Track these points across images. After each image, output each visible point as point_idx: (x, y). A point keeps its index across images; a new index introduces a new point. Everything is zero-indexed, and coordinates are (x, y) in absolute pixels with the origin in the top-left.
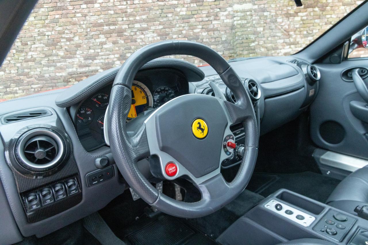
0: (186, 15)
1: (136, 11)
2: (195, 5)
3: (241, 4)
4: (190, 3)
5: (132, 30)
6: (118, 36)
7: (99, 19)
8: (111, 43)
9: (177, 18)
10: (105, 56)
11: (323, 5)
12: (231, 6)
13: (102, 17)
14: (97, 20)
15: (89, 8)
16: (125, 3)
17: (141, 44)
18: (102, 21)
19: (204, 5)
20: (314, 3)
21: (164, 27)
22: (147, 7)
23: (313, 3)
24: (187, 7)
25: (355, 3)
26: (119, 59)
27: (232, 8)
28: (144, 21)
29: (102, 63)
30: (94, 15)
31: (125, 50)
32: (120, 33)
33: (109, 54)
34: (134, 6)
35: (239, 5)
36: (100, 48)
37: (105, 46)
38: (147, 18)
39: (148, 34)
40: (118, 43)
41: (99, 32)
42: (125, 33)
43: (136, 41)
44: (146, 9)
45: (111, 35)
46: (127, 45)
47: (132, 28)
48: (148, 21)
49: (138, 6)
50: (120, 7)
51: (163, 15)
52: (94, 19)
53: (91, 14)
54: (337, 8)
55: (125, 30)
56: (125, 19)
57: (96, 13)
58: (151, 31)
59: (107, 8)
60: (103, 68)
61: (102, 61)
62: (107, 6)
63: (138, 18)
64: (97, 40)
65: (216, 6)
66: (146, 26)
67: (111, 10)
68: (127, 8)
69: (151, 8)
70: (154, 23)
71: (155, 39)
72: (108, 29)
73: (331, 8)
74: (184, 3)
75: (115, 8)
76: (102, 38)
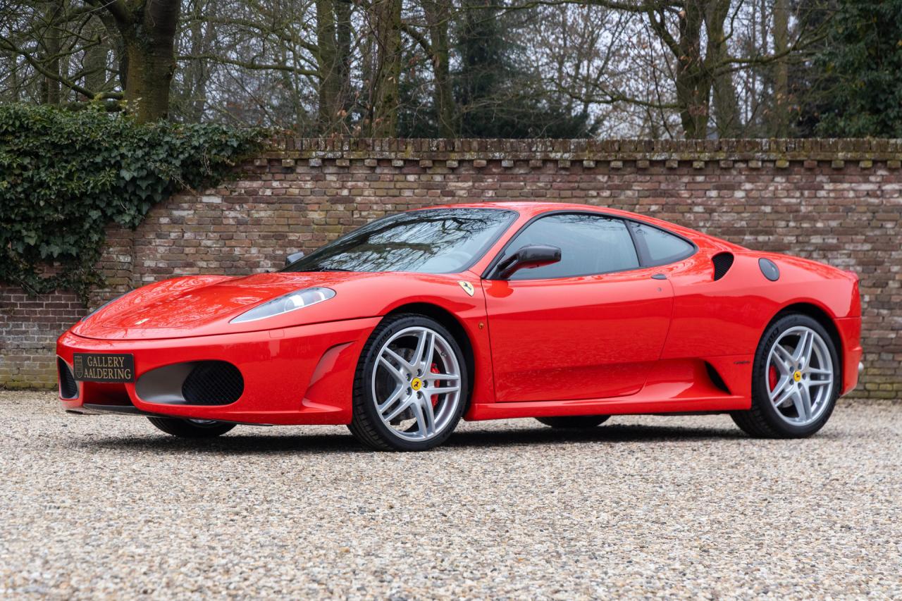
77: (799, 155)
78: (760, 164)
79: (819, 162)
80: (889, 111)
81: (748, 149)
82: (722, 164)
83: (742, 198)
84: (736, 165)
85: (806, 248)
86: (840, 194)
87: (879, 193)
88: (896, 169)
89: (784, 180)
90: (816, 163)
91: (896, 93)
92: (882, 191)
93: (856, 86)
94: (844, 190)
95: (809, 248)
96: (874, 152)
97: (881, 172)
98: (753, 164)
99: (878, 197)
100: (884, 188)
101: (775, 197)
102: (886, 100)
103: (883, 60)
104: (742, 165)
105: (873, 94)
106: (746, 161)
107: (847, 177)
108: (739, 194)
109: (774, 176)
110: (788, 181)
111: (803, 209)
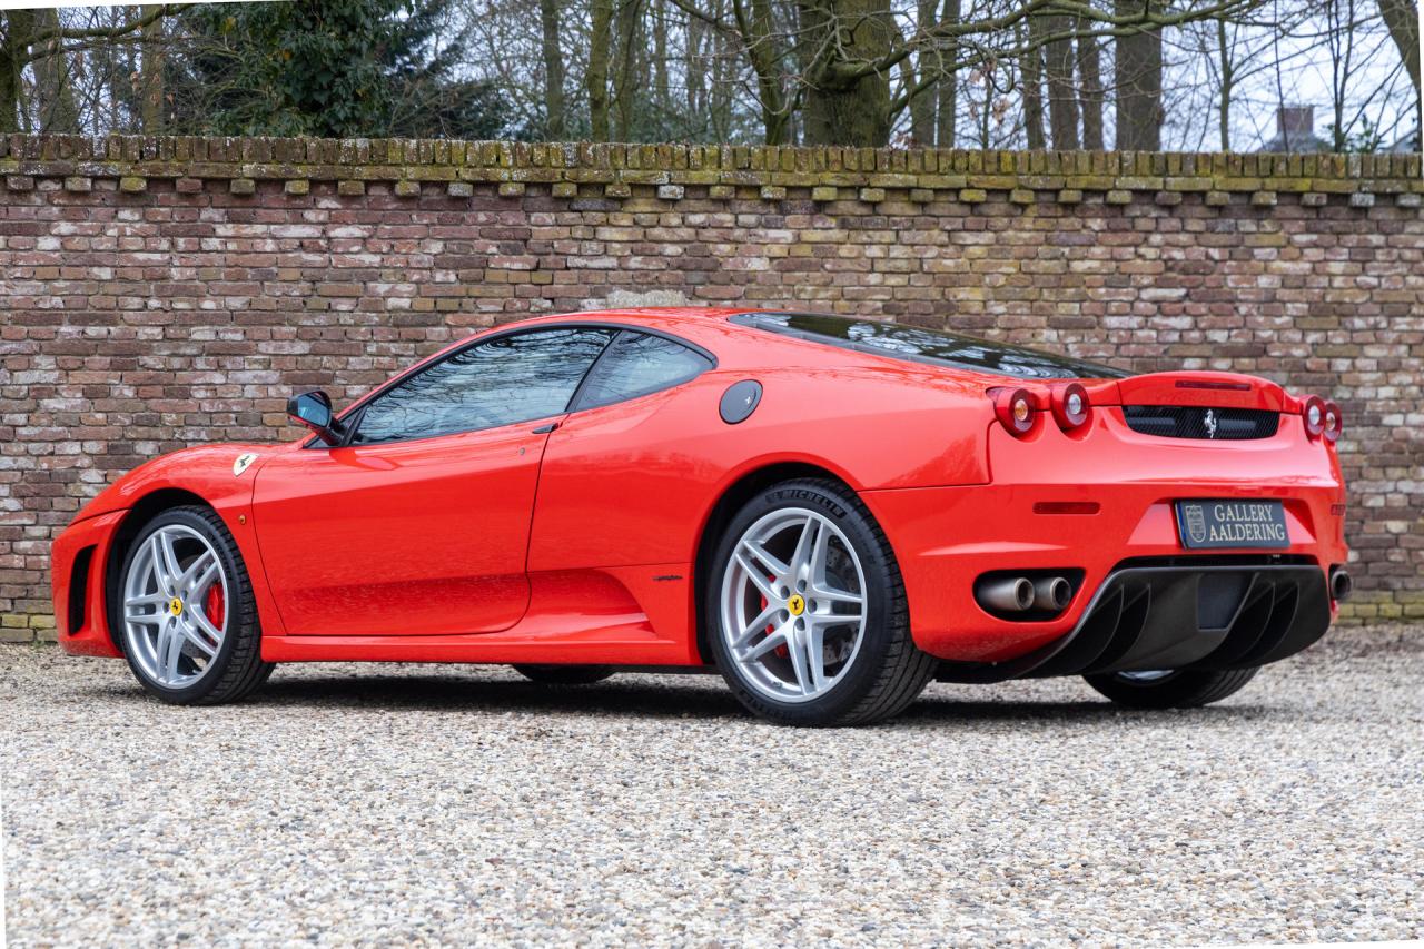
0: (411, 310)
1: (205, 278)
2: (452, 277)
3: (639, 291)
4: (430, 269)
5: (179, 347)
6: (113, 367)
7: (45, 294)
8: (79, 395)
9: (375, 318)
10: (43, 444)
11: (970, 319)
12: (598, 294)
13: (62, 289)
14: (36, 299)
15: (11, 249)
16: (165, 245)
17: (206, 407)
18: (58, 302)
19: (488, 279)
20: (936, 312)
21: (313, 348)
22: (251, 268)
23: (932, 310)
24: (417, 283)
25: (1099, 323)
26: (99, 462)
27: (600, 301)
28: (234, 317)
29: (23, 471)
30: (30, 279)
31: (133, 424)
32: (125, 356)
33: (61, 436)
34: (199, 258)
35: (631, 294)
36: (26, 408)
37: (50, 404)
38: (246, 307)
39: (244, 370)
40: (108, 395)
41: (35, 346)
42: (148, 360)
43: (187, 396)
44: (250, 273)
45: (86, 359)
46: (147, 409)
47: (177, 340)
48: (253, 318)
49: (217, 259)
50: (141, 256)
51: (313, 302)
52: (25, 291)
53: (18, 275)
54: (1028, 334)
55: (147, 348)
56: (153, 303)
57: (40, 269)
58: (256, 361)
59: (90, 256)
60: (24, 492)
61: (23, 462)
62: (91, 248)
63: (208, 304)
64: (22, 377)
65: (537, 288)
66: (239, 337)
67: (100, 266)
68: (169, 263)
69: (271, 273)
70: (275, 328)
71: (272, 391)
72: (75, 336)
73: (1005, 333)
74: (408, 266)
75: (121, 260)
76: (45, 370)
77: (167, 168)
78: (89, 183)
79: (206, 181)
80: (337, 107)
81: (63, 154)
82: (12, 184)
83: (55, 251)
84: (41, 186)
85: (182, 351)
86: (248, 245)
87: (322, 242)
88: (355, 198)
89: (137, 217)
90: (200, 183)
91: (350, 74)
92: (329, 239)
93: (275, 60)
94: (255, 237)
95: (188, 351)
96: (313, 164)
97: (324, 203)
98: (73, 185)
99: (321, 251)
100: (332, 234)
101: (120, 249)
102: (330, 86)
103: (325, 13)
104: (53, 186)
105: (307, 75)
106: (61, 178)
107: (261, 211)
108: (48, 243)
109: (117, 208)
110: (144, 218)
111: (175, 273)
